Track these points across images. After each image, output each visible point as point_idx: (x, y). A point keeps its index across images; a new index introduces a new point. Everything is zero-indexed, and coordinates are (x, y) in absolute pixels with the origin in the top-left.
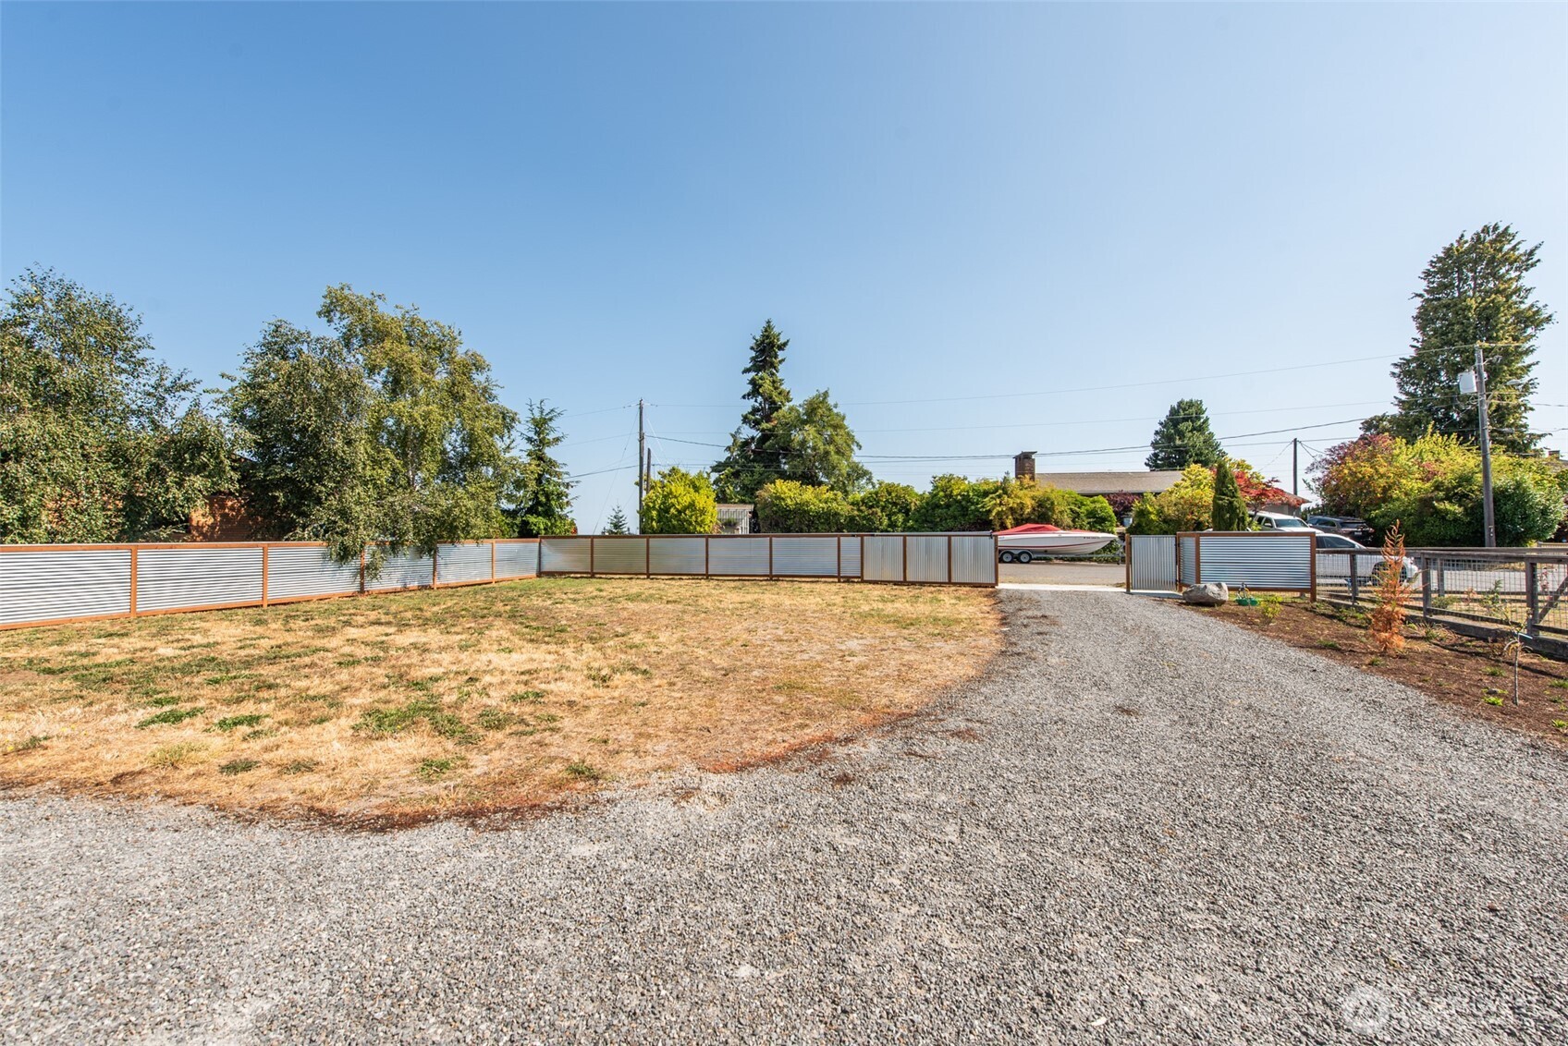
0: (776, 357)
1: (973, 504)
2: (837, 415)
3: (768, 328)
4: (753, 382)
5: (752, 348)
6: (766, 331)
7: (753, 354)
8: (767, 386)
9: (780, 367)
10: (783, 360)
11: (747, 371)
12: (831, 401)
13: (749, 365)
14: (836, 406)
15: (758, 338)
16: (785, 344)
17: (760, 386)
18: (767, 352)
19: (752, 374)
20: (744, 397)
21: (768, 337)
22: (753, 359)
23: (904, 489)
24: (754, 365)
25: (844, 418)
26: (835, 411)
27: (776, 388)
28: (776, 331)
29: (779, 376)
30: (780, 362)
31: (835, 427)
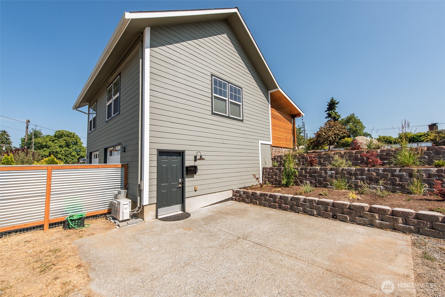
0: (335, 106)
1: (416, 139)
2: (358, 119)
3: (332, 98)
4: (328, 114)
5: (328, 105)
6: (332, 100)
7: (328, 107)
8: (333, 115)
9: (336, 109)
10: (337, 107)
11: (326, 111)
12: (356, 116)
13: (327, 110)
14: (357, 117)
15: (329, 102)
16: (338, 103)
17: (332, 115)
18: (332, 105)
19: (328, 112)
20: (326, 118)
21: (332, 102)
22: (328, 108)
23: (389, 137)
24: (328, 109)
25: (360, 120)
26: (357, 118)
27: (336, 115)
28: (335, 99)
29: (336, 111)
30: (336, 107)
31: (358, 123)
